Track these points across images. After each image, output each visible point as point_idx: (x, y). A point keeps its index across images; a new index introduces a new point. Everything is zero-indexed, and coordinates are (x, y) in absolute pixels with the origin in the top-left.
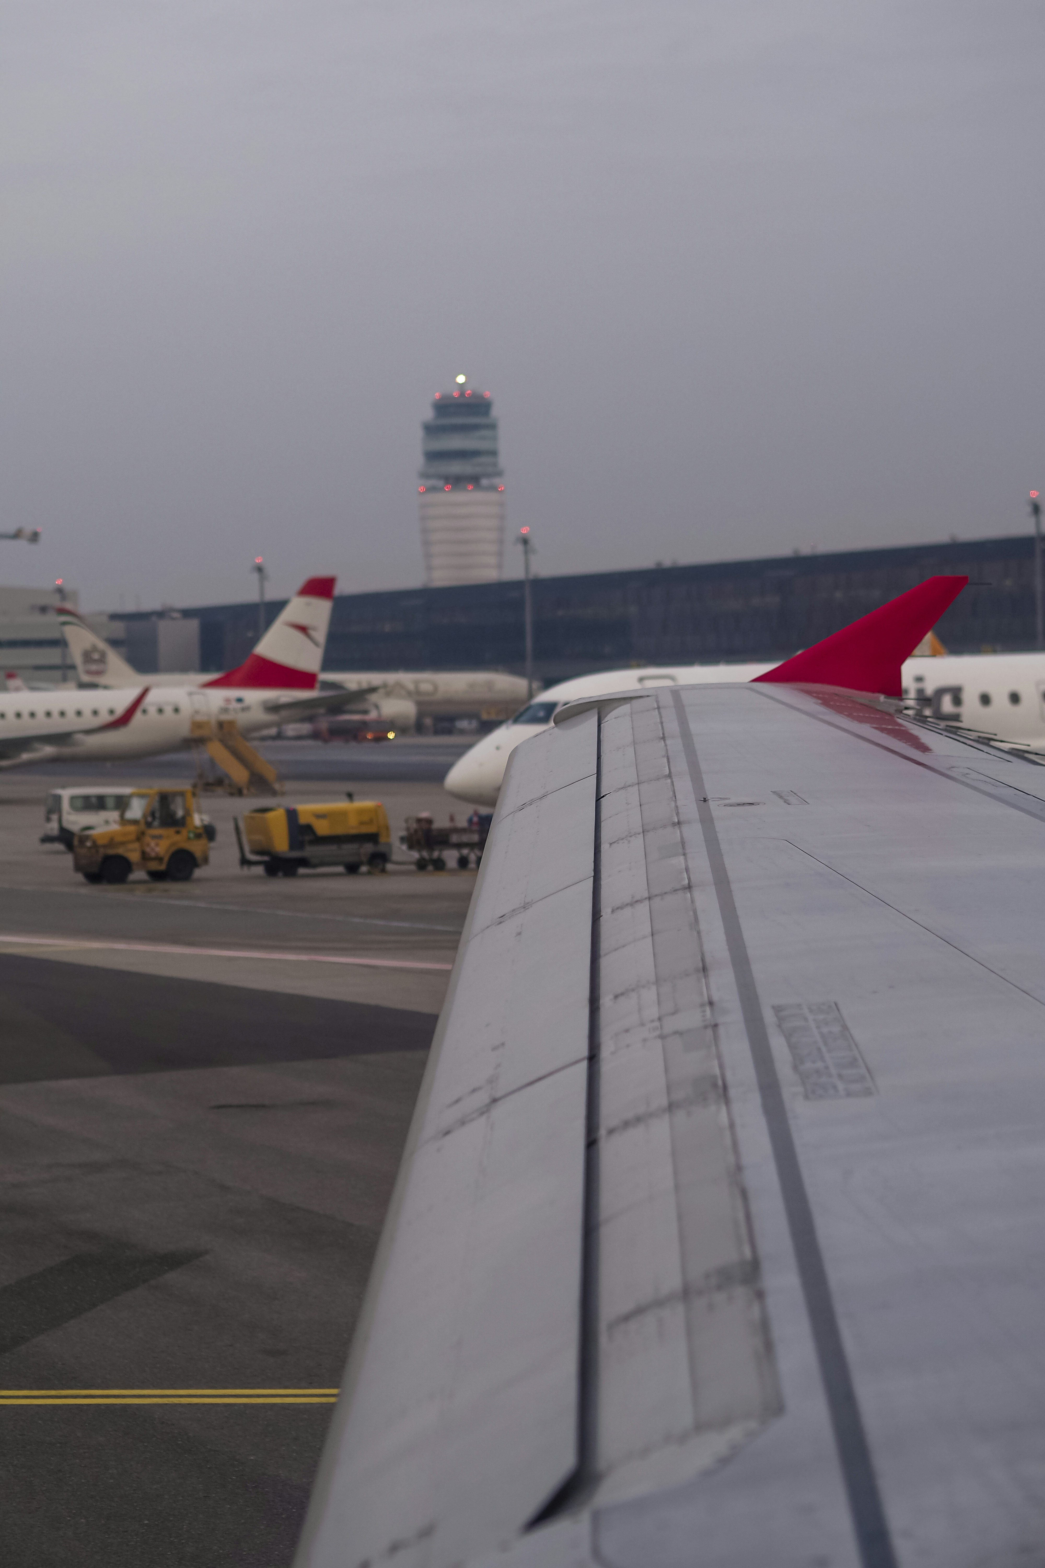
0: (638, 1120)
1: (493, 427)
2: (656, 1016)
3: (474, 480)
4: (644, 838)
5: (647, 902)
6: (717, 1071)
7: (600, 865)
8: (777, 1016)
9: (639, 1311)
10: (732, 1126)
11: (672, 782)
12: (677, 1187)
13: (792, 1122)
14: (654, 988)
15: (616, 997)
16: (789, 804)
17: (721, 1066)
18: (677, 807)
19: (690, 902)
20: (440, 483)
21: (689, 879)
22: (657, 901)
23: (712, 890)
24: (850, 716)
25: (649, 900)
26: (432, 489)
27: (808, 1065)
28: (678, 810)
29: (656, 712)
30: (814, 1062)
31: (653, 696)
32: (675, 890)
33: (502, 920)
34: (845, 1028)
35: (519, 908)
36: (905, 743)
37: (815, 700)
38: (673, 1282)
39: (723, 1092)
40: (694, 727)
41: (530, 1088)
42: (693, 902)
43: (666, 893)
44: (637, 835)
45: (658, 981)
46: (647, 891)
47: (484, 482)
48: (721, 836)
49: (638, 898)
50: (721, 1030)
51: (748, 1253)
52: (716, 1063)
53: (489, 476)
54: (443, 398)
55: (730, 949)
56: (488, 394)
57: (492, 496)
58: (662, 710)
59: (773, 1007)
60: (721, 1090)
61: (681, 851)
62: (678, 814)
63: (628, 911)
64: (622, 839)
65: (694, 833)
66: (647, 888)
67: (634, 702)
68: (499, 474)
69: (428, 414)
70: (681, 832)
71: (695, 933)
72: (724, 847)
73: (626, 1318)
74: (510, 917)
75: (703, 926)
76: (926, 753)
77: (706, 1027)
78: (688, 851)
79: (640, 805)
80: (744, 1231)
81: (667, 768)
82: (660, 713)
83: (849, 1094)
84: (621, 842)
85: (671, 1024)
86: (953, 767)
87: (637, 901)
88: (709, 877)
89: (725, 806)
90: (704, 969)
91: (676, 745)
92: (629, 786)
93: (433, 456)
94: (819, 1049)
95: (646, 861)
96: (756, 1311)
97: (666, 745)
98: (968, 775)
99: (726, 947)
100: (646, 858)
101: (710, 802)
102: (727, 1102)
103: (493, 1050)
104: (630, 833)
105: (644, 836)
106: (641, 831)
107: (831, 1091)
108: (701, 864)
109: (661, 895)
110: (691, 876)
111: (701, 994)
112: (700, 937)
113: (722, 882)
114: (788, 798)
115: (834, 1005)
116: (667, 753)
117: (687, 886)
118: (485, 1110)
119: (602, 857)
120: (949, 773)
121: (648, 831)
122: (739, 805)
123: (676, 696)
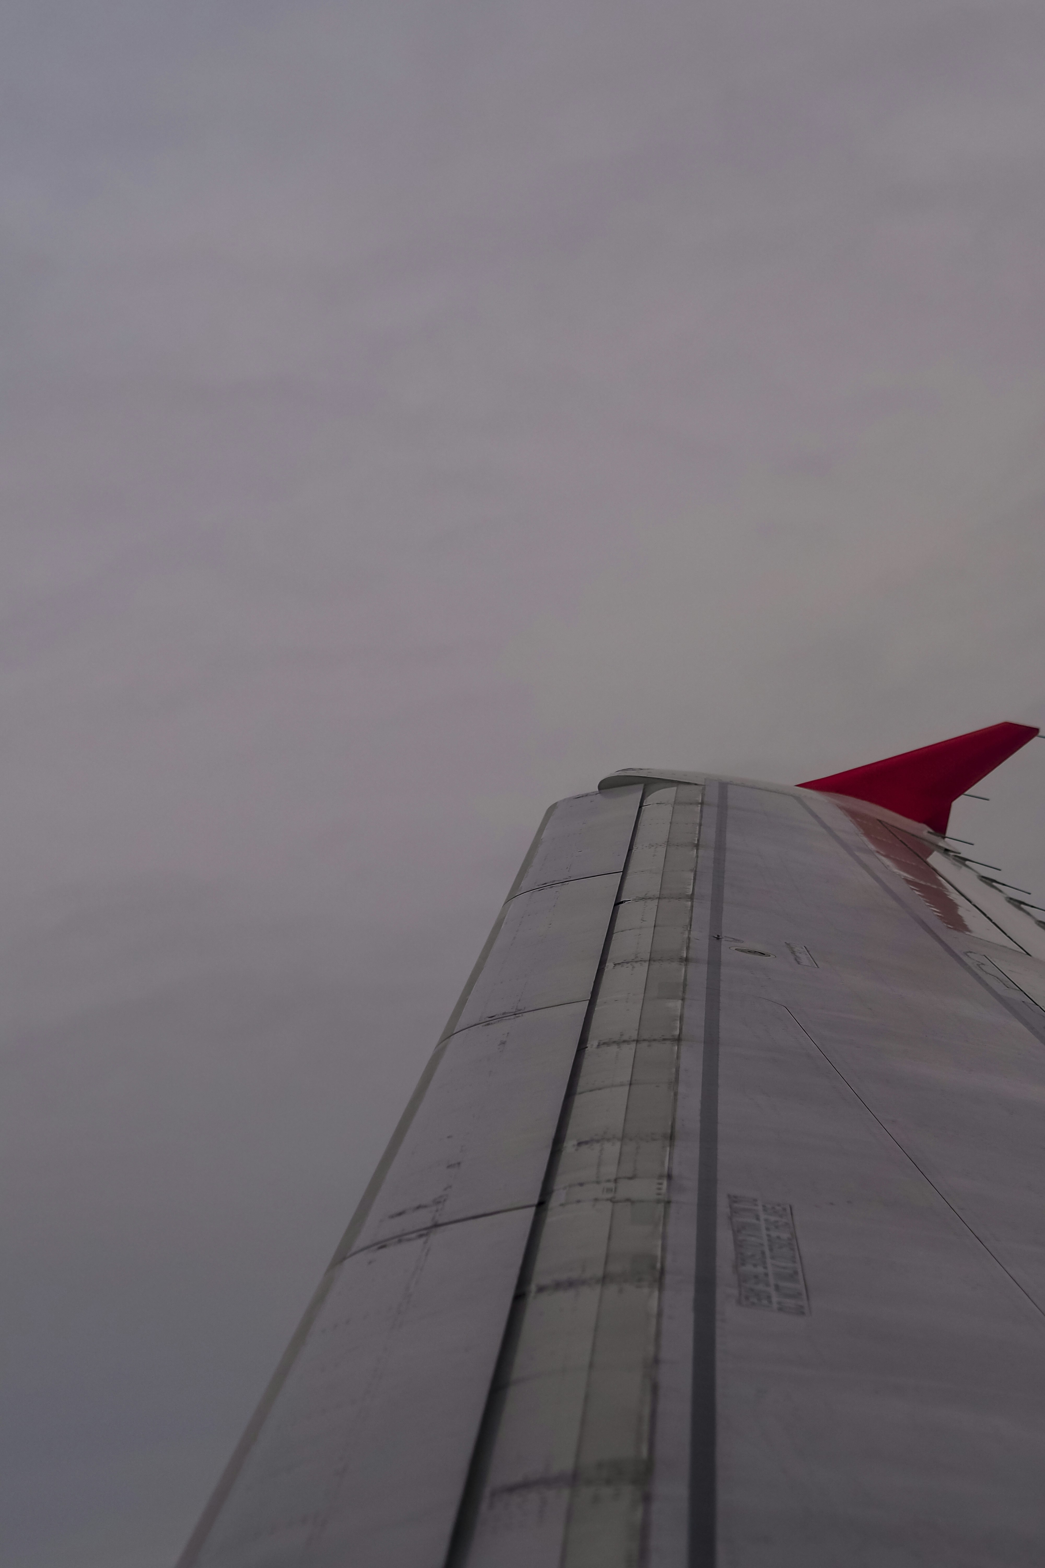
0: (571, 1284)
2: (613, 1177)
4: (649, 968)
5: (634, 1044)
6: (659, 1253)
7: (599, 988)
8: (731, 1207)
9: (525, 1485)
10: (660, 1314)
11: (692, 906)
12: (591, 1365)
13: (718, 1324)
14: (618, 1144)
15: (580, 1144)
16: (799, 963)
17: (664, 1249)
18: (689, 938)
19: (675, 1056)
21: (681, 1029)
22: (643, 1046)
23: (700, 1049)
25: (636, 1043)
27: (748, 1268)
28: (689, 943)
29: (699, 809)
30: (755, 1266)
31: (701, 785)
32: (664, 1040)
33: (490, 1023)
34: (794, 1235)
35: (509, 1013)
38: (564, 1463)
39: (660, 1279)
40: (731, 839)
41: (473, 1222)
42: (678, 1058)
43: (655, 1040)
44: (643, 962)
45: (624, 1138)
46: (637, 1032)
48: (724, 984)
49: (625, 1038)
50: (673, 1209)
51: (644, 1452)
52: (660, 1243)
55: (702, 1121)
58: (705, 809)
59: (729, 1196)
60: (658, 1274)
61: (680, 994)
62: (688, 948)
63: (614, 1049)
64: (628, 963)
65: (698, 974)
66: (637, 1029)
67: (682, 787)
70: (686, 971)
71: (672, 1094)
72: (724, 997)
73: (511, 1489)
74: (499, 1021)
75: (682, 1089)
77: (658, 1202)
78: (687, 995)
79: (655, 926)
80: (646, 1427)
81: (691, 887)
82: (702, 812)
83: (780, 1309)
84: (626, 965)
85: (626, 1189)
86: (971, 952)
87: (624, 1041)
88: (701, 1031)
89: (736, 949)
90: (672, 1137)
91: (707, 858)
92: (650, 898)
94: (763, 1253)
95: (644, 996)
96: (639, 1514)
97: (697, 856)
98: (983, 967)
99: (698, 1118)
100: (645, 993)
101: (723, 942)
102: (661, 1288)
103: (449, 1167)
104: (636, 957)
105: (649, 965)
106: (647, 957)
107: (765, 1302)
108: (696, 1014)
109: (649, 1041)
110: (684, 1027)
111: (663, 1163)
112: (675, 1100)
113: (712, 1043)
114: (800, 955)
115: (789, 1208)
116: (696, 867)
117: (677, 1037)
118: (424, 1233)
119: (603, 977)
120: (965, 959)
121: (654, 961)
122: (750, 952)
123: (723, 791)
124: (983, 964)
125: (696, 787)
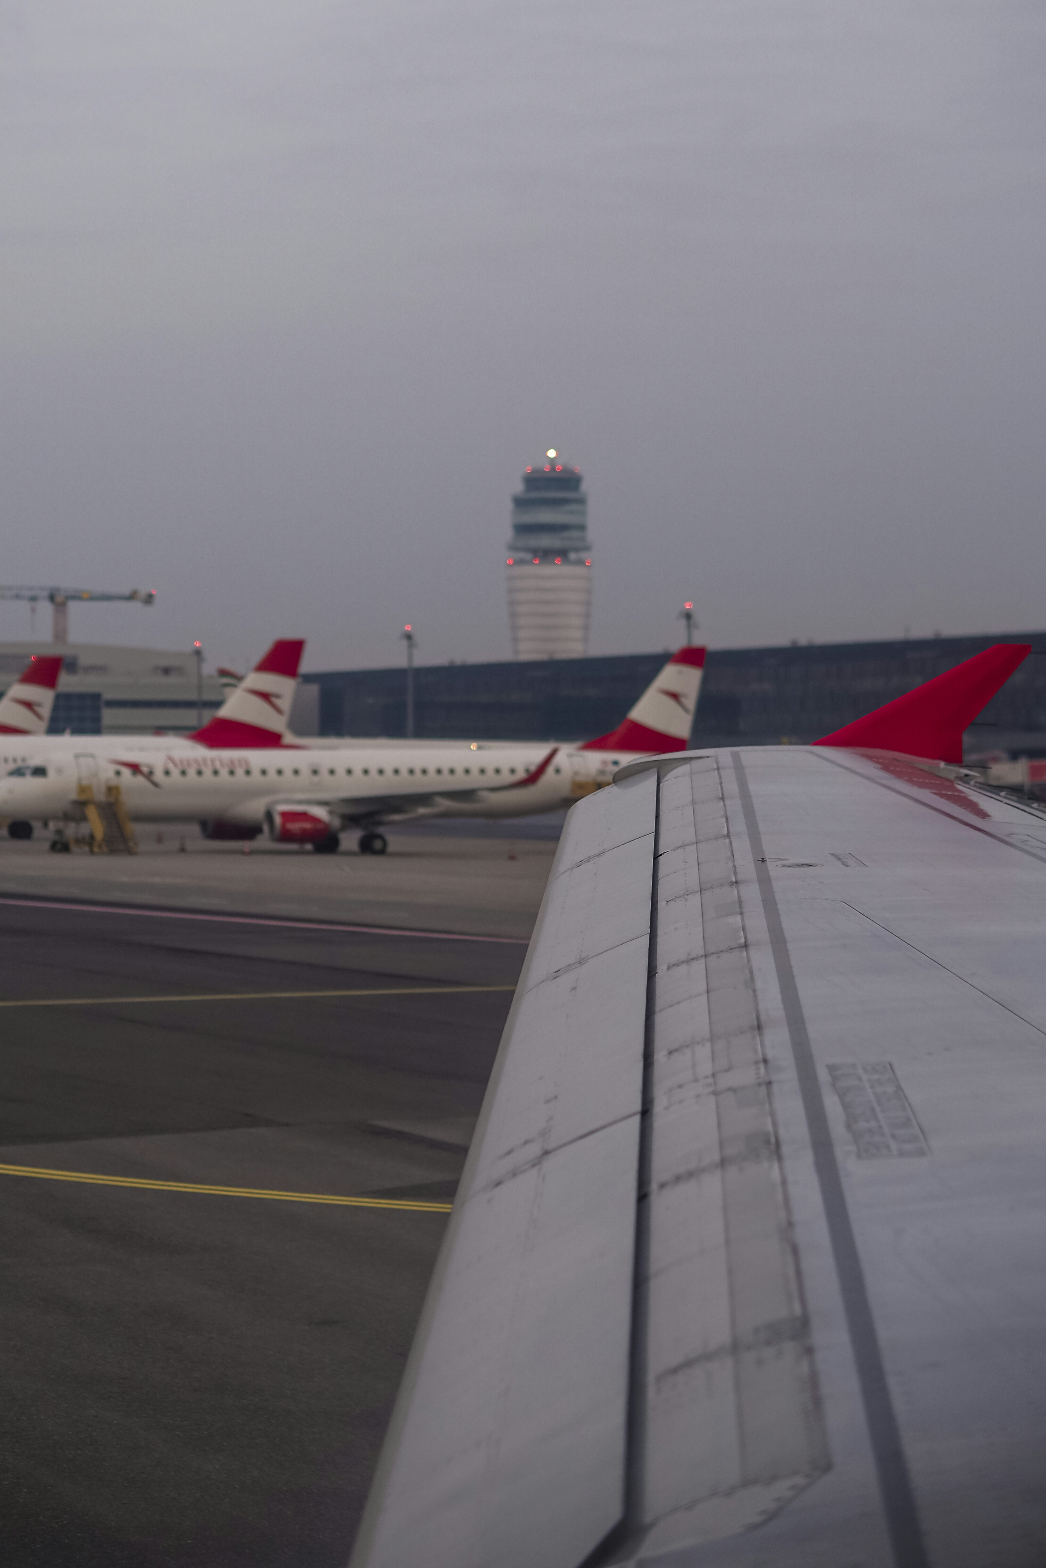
0: (690, 1174)
1: (582, 501)
2: (710, 1072)
3: (563, 553)
4: (701, 897)
5: (702, 961)
6: (770, 1128)
7: (657, 923)
8: (831, 1075)
9: (688, 1364)
10: (784, 1182)
11: (731, 842)
12: (728, 1242)
13: (844, 1181)
14: (708, 1045)
15: (670, 1053)
16: (847, 866)
17: (775, 1124)
18: (734, 866)
19: (746, 960)
20: (528, 556)
21: (746, 938)
22: (712, 959)
23: (768, 949)
24: (910, 781)
25: (705, 958)
26: (520, 562)
27: (861, 1125)
28: (735, 869)
29: (716, 772)
30: (867, 1121)
31: (712, 757)
32: (731, 949)
33: (557, 975)
34: (899, 1088)
35: (574, 963)
36: (965, 809)
37: (875, 765)
38: (722, 1336)
39: (776, 1149)
40: (754, 788)
41: (580, 1142)
42: (749, 960)
43: (722, 951)
44: (694, 894)
45: (712, 1039)
46: (703, 949)
47: (572, 556)
48: (778, 896)
49: (694, 955)
50: (775, 1088)
51: (797, 1310)
52: (769, 1120)
53: (577, 550)
54: (534, 471)
55: (785, 1008)
56: (578, 469)
57: (579, 570)
58: (722, 772)
59: (827, 1066)
60: (773, 1147)
61: (738, 910)
62: (735, 873)
63: (684, 967)
64: (680, 897)
65: (752, 892)
66: (703, 946)
67: (694, 762)
68: (587, 548)
69: (518, 487)
70: (738, 891)
71: (751, 991)
72: (781, 908)
73: (675, 1371)
74: (565, 972)
75: (759, 985)
76: (985, 819)
77: (759, 1084)
78: (745, 910)
79: (698, 864)
80: (794, 1287)
81: (726, 828)
82: (719, 774)
83: (902, 1154)
84: (678, 900)
85: (726, 1081)
86: (1012, 834)
87: (693, 959)
88: (765, 936)
89: (783, 866)
90: (759, 1027)
91: (734, 805)
92: (687, 845)
93: (522, 529)
94: (873, 1109)
95: (703, 919)
96: (805, 1366)
97: (725, 806)
98: (1027, 843)
99: (781, 1006)
100: (703, 916)
101: (768, 863)
102: (780, 1158)
103: (546, 1103)
104: (687, 892)
105: (701, 894)
106: (699, 889)
107: (884, 1151)
108: (757, 925)
109: (717, 953)
110: (748, 935)
111: (756, 1051)
112: (755, 996)
113: (779, 942)
114: (846, 860)
115: (889, 1065)
116: (726, 813)
117: (743, 945)
118: (537, 1162)
119: (658, 914)
120: (1007, 839)
121: (705, 890)
122: (797, 866)
123: (736, 757)
124: (1026, 841)
125: (708, 759)
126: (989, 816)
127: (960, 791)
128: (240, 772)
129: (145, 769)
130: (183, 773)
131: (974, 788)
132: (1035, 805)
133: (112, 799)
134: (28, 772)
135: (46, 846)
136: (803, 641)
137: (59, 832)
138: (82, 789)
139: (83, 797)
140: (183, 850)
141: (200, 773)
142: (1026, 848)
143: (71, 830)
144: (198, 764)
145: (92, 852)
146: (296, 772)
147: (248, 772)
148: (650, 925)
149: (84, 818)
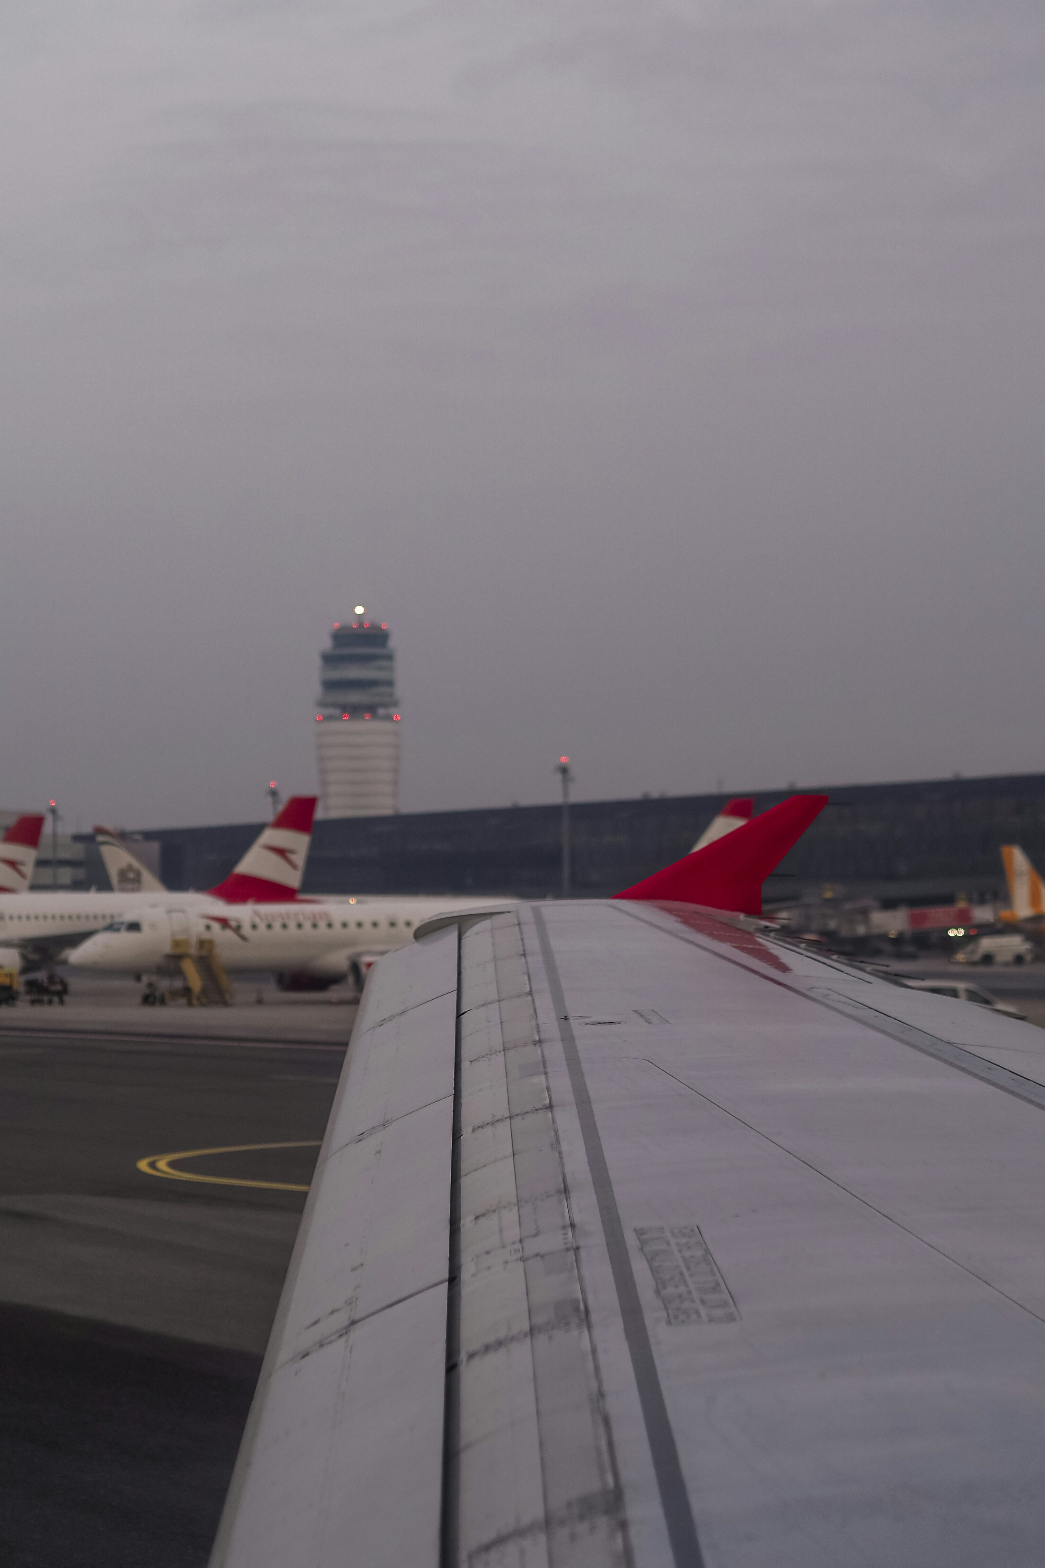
0: (500, 1344)
1: (390, 657)
2: (518, 1238)
3: (371, 709)
4: (505, 1056)
5: (508, 1122)
6: (579, 1296)
7: (461, 1083)
8: (639, 1239)
9: (500, 1541)
10: (594, 1351)
11: (533, 1000)
12: (537, 1413)
13: (654, 1348)
14: (515, 1209)
15: (477, 1218)
16: (650, 1023)
17: (583, 1291)
18: (538, 1025)
19: (551, 1121)
20: (337, 712)
21: (550, 1098)
22: (517, 1121)
23: (574, 1110)
24: (711, 935)
25: (510, 1119)
26: (329, 718)
27: (670, 1290)
28: (538, 1028)
29: (517, 928)
30: (676, 1286)
31: (514, 912)
32: (536, 1110)
33: (362, 1138)
34: (707, 1251)
35: (378, 1126)
36: (765, 962)
37: (674, 918)
38: (535, 1512)
39: (585, 1316)
40: (555, 943)
41: (388, 1310)
42: (554, 1122)
43: (527, 1113)
44: (498, 1053)
45: (519, 1203)
46: (508, 1110)
47: (381, 711)
48: (582, 1055)
49: (498, 1117)
50: (583, 1254)
51: (610, 1482)
52: (578, 1287)
53: (385, 705)
54: (342, 628)
55: (592, 1170)
56: (385, 626)
57: (387, 726)
58: (523, 927)
59: (635, 1231)
60: (583, 1315)
61: (542, 1069)
62: (538, 1032)
63: (489, 1130)
64: (483, 1057)
65: (555, 1051)
66: (508, 1107)
67: (495, 918)
68: (395, 704)
69: (326, 644)
70: (542, 1051)
71: (557, 1154)
72: (585, 1067)
73: (487, 1548)
74: (369, 1135)
75: (564, 1147)
76: (787, 973)
77: (567, 1250)
78: (548, 1070)
79: (501, 1023)
80: (606, 1459)
81: (528, 986)
82: (520, 929)
83: (711, 1320)
84: (482, 1060)
85: (532, 1247)
86: (814, 988)
87: (498, 1121)
88: (570, 1097)
89: (586, 1024)
90: (566, 1191)
91: (536, 961)
92: (490, 1003)
93: (330, 685)
94: (681, 1273)
95: (507, 1080)
96: (618, 1542)
97: (527, 962)
98: (828, 996)
99: (587, 1169)
100: (507, 1077)
101: (572, 1021)
102: (589, 1327)
103: (352, 1270)
104: (491, 1051)
105: (504, 1054)
106: (502, 1048)
107: (694, 1317)
108: (562, 1085)
109: (522, 1114)
110: (553, 1095)
111: (563, 1216)
112: (561, 1158)
113: (583, 1102)
114: (649, 1017)
115: (696, 1228)
116: (528, 970)
117: (548, 1105)
118: (344, 1332)
119: (462, 1074)
120: (809, 993)
121: (509, 1049)
122: (600, 1023)
123: (537, 912)
125: (509, 914)
126: (790, 970)
127: (760, 944)
128: (322, 925)
129: (233, 924)
130: (269, 926)
131: (775, 941)
132: (835, 957)
133: (204, 953)
134: (123, 927)
135: (139, 999)
136: (655, 794)
137: (150, 985)
138: (177, 944)
139: (179, 951)
140: (260, 1002)
141: (284, 926)
142: (826, 1001)
143: (164, 984)
144: (283, 918)
145: (190, 1004)
146: (375, 925)
147: (330, 925)
148: (453, 1086)
149: (179, 973)
